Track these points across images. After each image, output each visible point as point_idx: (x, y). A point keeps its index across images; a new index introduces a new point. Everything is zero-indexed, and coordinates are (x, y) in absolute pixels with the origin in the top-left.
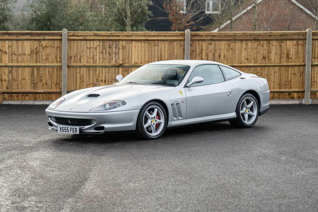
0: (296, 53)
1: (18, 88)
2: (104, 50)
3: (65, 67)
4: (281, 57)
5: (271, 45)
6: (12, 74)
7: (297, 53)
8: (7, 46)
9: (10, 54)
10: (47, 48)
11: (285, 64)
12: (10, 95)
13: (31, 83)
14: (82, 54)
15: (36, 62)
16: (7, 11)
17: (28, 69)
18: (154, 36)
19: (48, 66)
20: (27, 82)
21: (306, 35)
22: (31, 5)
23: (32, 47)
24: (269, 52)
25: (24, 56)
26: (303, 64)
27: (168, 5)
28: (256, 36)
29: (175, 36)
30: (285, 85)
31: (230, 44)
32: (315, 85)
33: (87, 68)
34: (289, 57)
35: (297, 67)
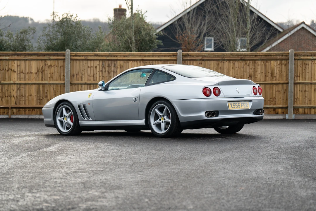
0: (279, 72)
1: (25, 104)
2: (103, 69)
3: (68, 85)
4: (266, 76)
5: (256, 65)
6: (20, 91)
7: (281, 71)
8: (15, 65)
9: (19, 72)
10: (52, 67)
11: (270, 82)
12: (18, 109)
13: (37, 99)
14: (84, 73)
15: (42, 80)
16: (26, 41)
17: (34, 86)
18: (149, 56)
19: (53, 83)
20: (33, 98)
21: (289, 55)
22: (47, 34)
23: (38, 66)
24: (255, 71)
25: (31, 74)
26: (286, 82)
28: (242, 57)
29: (168, 56)
30: (270, 101)
31: (219, 64)
32: (298, 101)
33: (88, 85)
34: (274, 76)
35: (281, 85)
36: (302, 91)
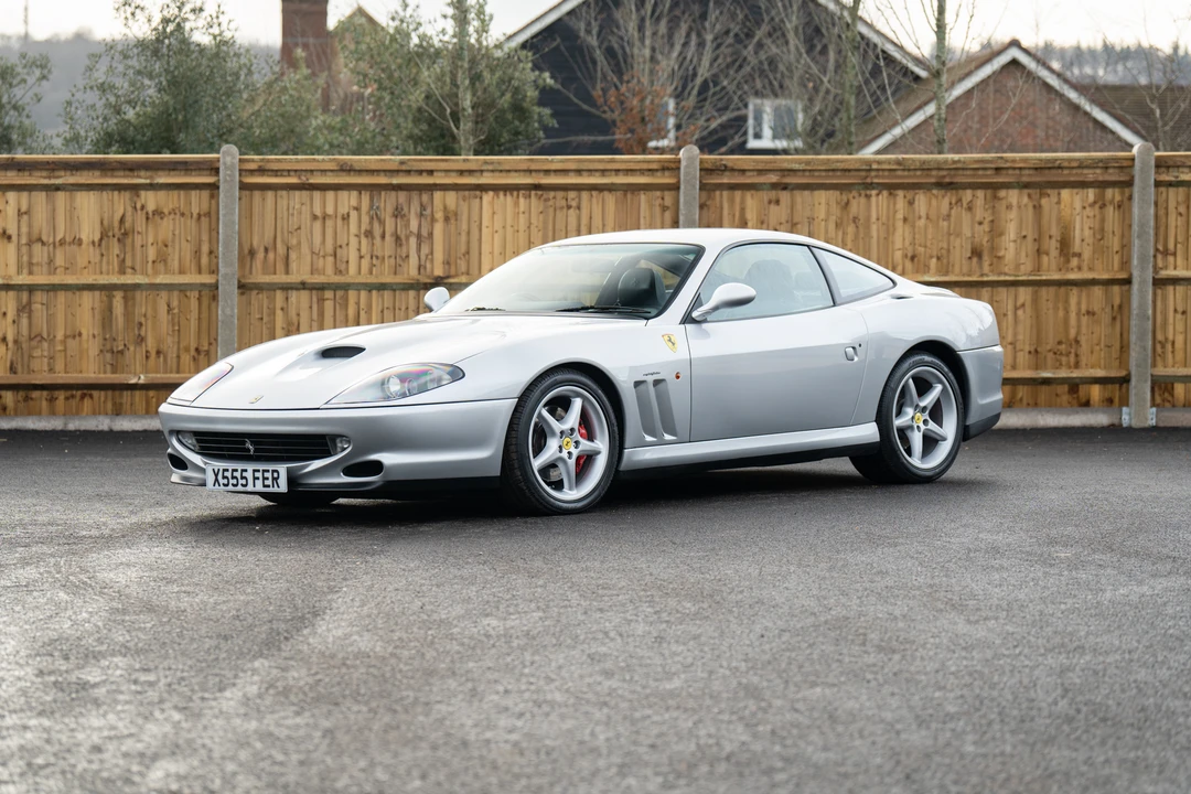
0: (1094, 237)
1: (51, 370)
2: (376, 224)
3: (229, 290)
4: (1038, 250)
5: (1001, 206)
6: (30, 317)
7: (1100, 234)
8: (11, 210)
9: (24, 241)
10: (162, 218)
11: (1056, 276)
12: (22, 394)
13: (101, 351)
14: (294, 242)
15: (122, 272)
16: (12, 112)
17: (91, 300)
18: (565, 172)
19: (166, 285)
20: (85, 346)
21: (1132, 166)
22: (103, 84)
23: (106, 215)
24: (996, 231)
25: (75, 247)
26: (1123, 276)
27: (612, 91)
28: (944, 173)
29: (642, 172)
30: (1055, 353)
31: (847, 203)
32: (1170, 355)
33: (314, 292)
34: (1071, 251)
35: (1101, 287)
36: (1184, 313)
